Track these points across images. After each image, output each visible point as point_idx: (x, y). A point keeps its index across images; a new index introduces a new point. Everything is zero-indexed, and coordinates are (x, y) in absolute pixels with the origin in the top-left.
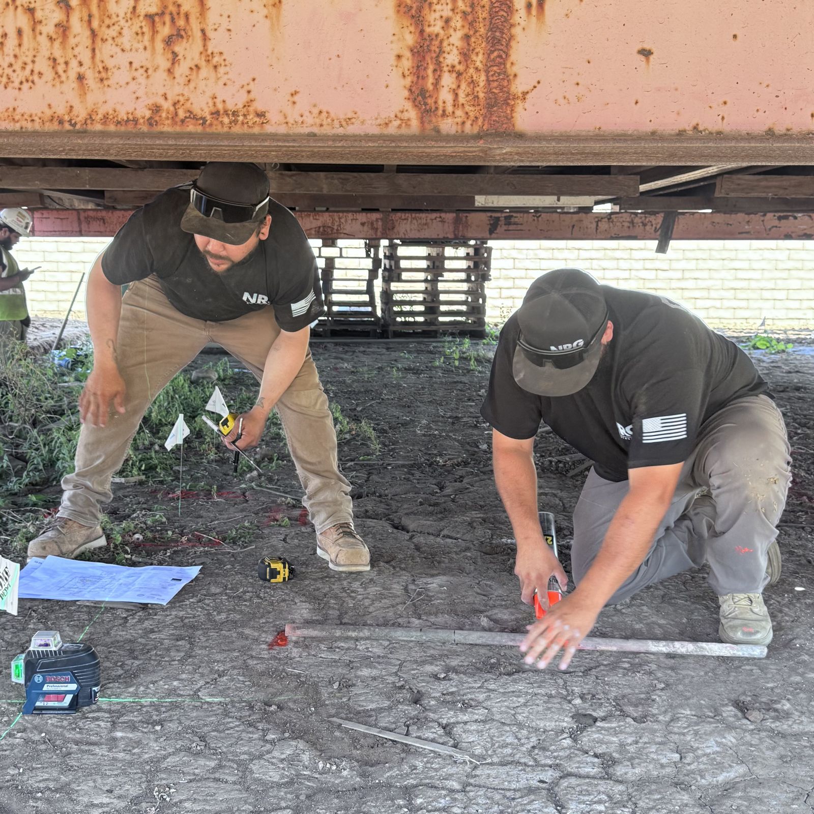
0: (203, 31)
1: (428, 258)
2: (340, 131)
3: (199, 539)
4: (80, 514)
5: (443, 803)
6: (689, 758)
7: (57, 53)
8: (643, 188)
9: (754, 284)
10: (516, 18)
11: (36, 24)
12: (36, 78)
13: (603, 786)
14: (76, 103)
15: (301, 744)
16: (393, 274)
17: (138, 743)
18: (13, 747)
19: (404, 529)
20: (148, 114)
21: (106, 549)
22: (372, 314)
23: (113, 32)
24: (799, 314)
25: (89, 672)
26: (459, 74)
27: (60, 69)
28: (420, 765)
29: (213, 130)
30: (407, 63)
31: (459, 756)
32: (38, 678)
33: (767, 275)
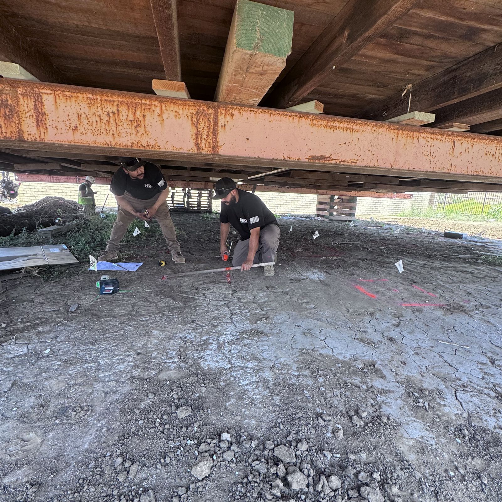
0: (144, 125)
1: (198, 193)
2: (178, 151)
3: (142, 257)
4: (112, 251)
5: (203, 308)
6: (256, 297)
7: (107, 128)
8: (249, 178)
9: (273, 203)
10: (219, 129)
11: (101, 120)
12: (101, 134)
13: (238, 303)
14: (112, 140)
15: (170, 299)
16: (189, 197)
17: (130, 300)
18: (98, 302)
19: (193, 254)
20: (131, 144)
21: (119, 259)
22: (184, 207)
23: (121, 124)
24: (283, 210)
25: (117, 284)
26: (206, 140)
27: (108, 132)
28: (198, 302)
29: (147, 149)
30: (194, 137)
31: (207, 300)
32: (103, 286)
33: (276, 201)
